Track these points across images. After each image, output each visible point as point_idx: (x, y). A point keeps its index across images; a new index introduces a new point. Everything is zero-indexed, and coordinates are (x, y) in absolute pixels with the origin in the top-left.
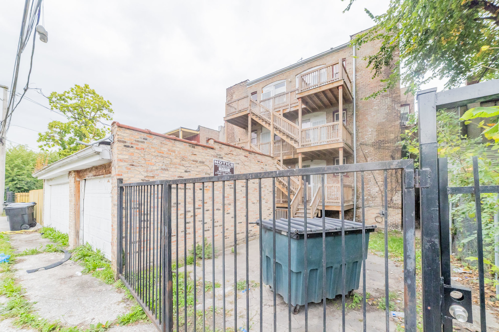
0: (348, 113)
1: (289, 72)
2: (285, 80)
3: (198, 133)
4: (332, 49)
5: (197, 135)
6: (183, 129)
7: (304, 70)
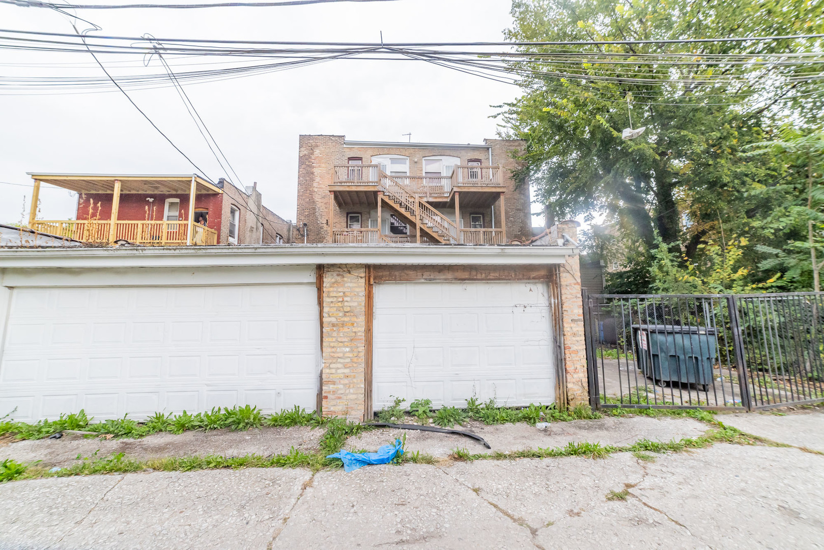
0: (486, 218)
1: (414, 150)
2: (408, 158)
3: (221, 191)
4: (469, 144)
5: (216, 194)
6: (199, 180)
7: (434, 154)
